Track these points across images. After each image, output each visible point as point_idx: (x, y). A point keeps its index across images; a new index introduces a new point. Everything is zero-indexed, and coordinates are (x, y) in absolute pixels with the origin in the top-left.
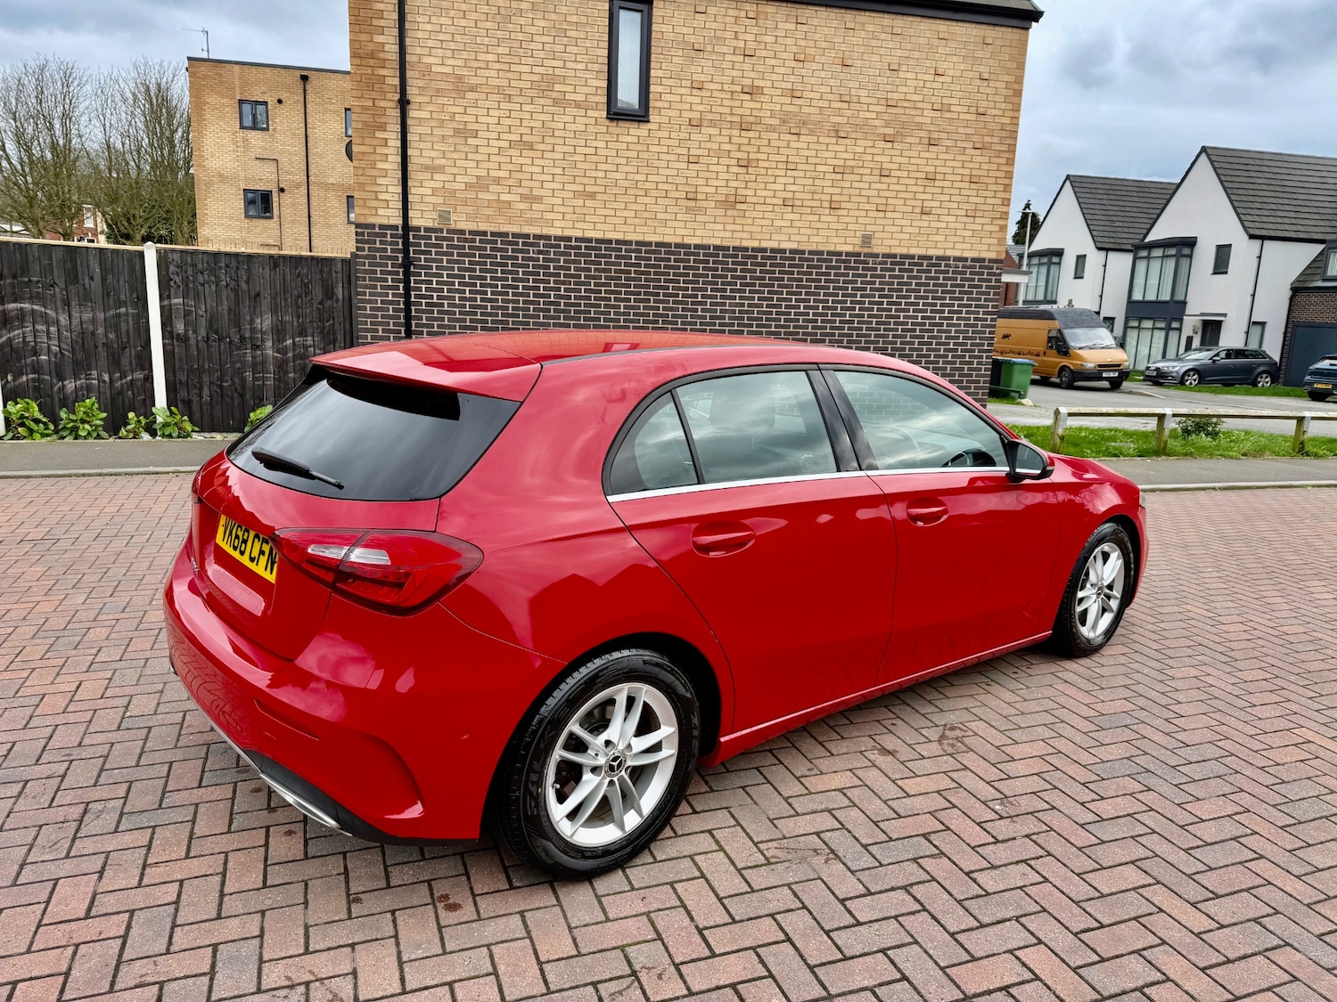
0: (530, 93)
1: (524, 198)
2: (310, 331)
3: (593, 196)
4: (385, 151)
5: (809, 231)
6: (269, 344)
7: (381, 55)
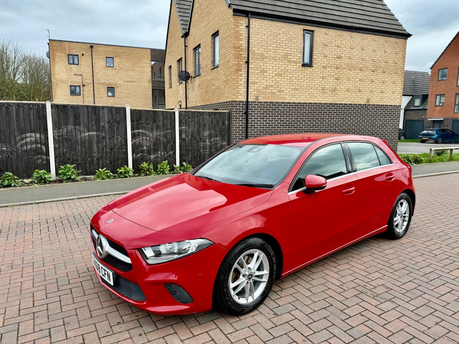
0: (281, 59)
1: (279, 91)
2: (218, 136)
3: (297, 90)
4: (241, 78)
5: (353, 98)
6: (207, 140)
7: (241, 47)
